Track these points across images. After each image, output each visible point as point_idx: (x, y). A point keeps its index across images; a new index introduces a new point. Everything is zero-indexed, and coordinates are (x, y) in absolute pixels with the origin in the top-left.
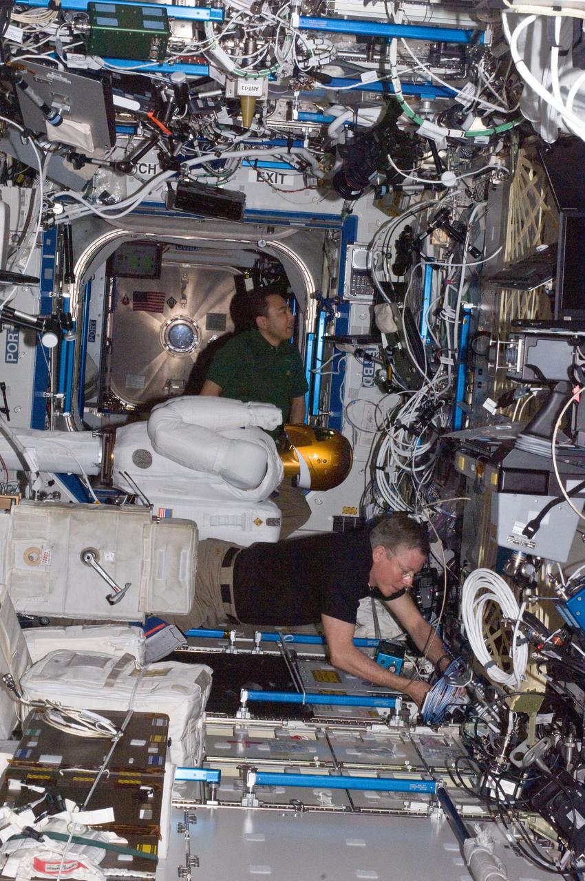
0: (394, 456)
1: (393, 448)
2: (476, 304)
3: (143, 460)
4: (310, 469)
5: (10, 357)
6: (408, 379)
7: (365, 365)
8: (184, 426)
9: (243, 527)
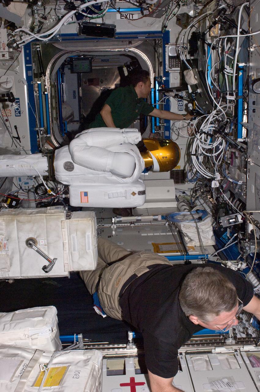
0: (201, 148)
1: (200, 144)
2: (246, 63)
3: (69, 167)
4: (158, 162)
5: (17, 114)
6: (204, 108)
7: (178, 101)
8: (89, 147)
9: (126, 197)
